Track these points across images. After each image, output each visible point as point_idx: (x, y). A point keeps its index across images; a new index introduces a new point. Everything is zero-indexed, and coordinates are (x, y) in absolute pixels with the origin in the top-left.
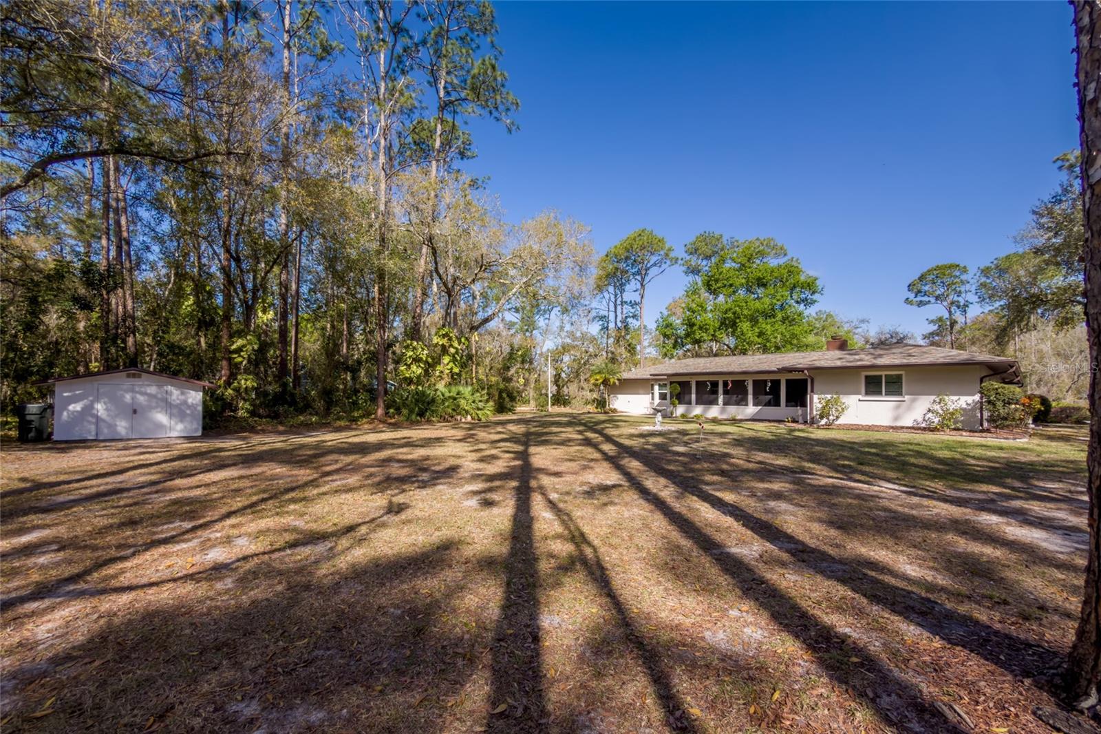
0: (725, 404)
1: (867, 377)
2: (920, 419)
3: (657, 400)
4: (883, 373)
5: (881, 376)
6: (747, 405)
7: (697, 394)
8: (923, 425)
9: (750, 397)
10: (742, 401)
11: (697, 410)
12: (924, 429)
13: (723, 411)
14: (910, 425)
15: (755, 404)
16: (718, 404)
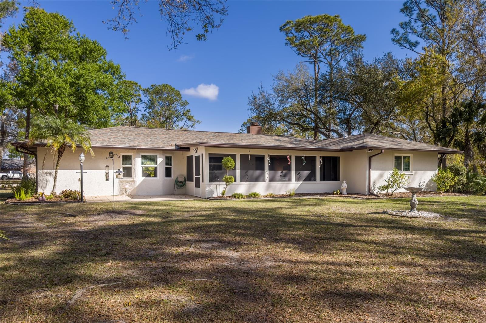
0: (272, 179)
3: (138, 177)
4: (402, 155)
6: (290, 180)
7: (242, 169)
9: (293, 172)
10: (286, 177)
13: (268, 187)
15: (298, 180)
16: (264, 181)
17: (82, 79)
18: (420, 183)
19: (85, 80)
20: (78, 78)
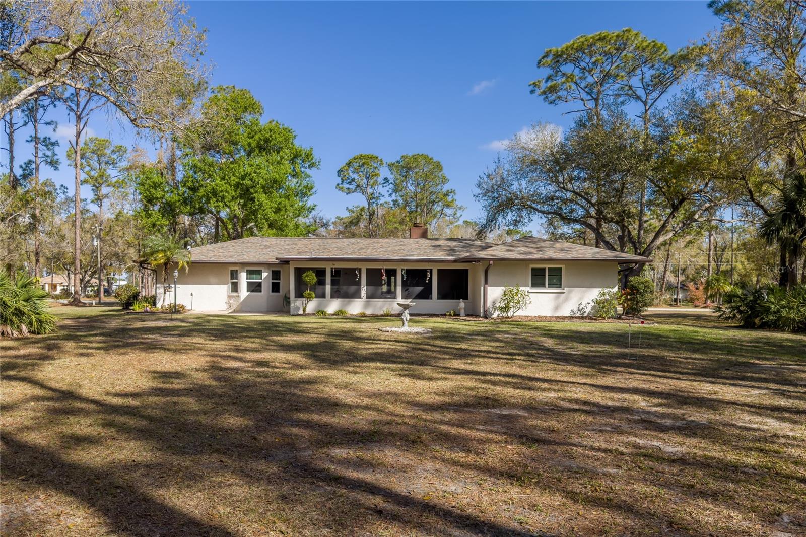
1: (533, 269)
2: (576, 310)
3: (244, 292)
4: (547, 266)
5: (544, 269)
6: (395, 297)
8: (578, 315)
9: (399, 288)
11: (333, 306)
12: (578, 318)
13: (367, 305)
14: (568, 314)
16: (360, 297)
17: (247, 179)
18: (581, 304)
19: (251, 180)
20: (243, 178)
